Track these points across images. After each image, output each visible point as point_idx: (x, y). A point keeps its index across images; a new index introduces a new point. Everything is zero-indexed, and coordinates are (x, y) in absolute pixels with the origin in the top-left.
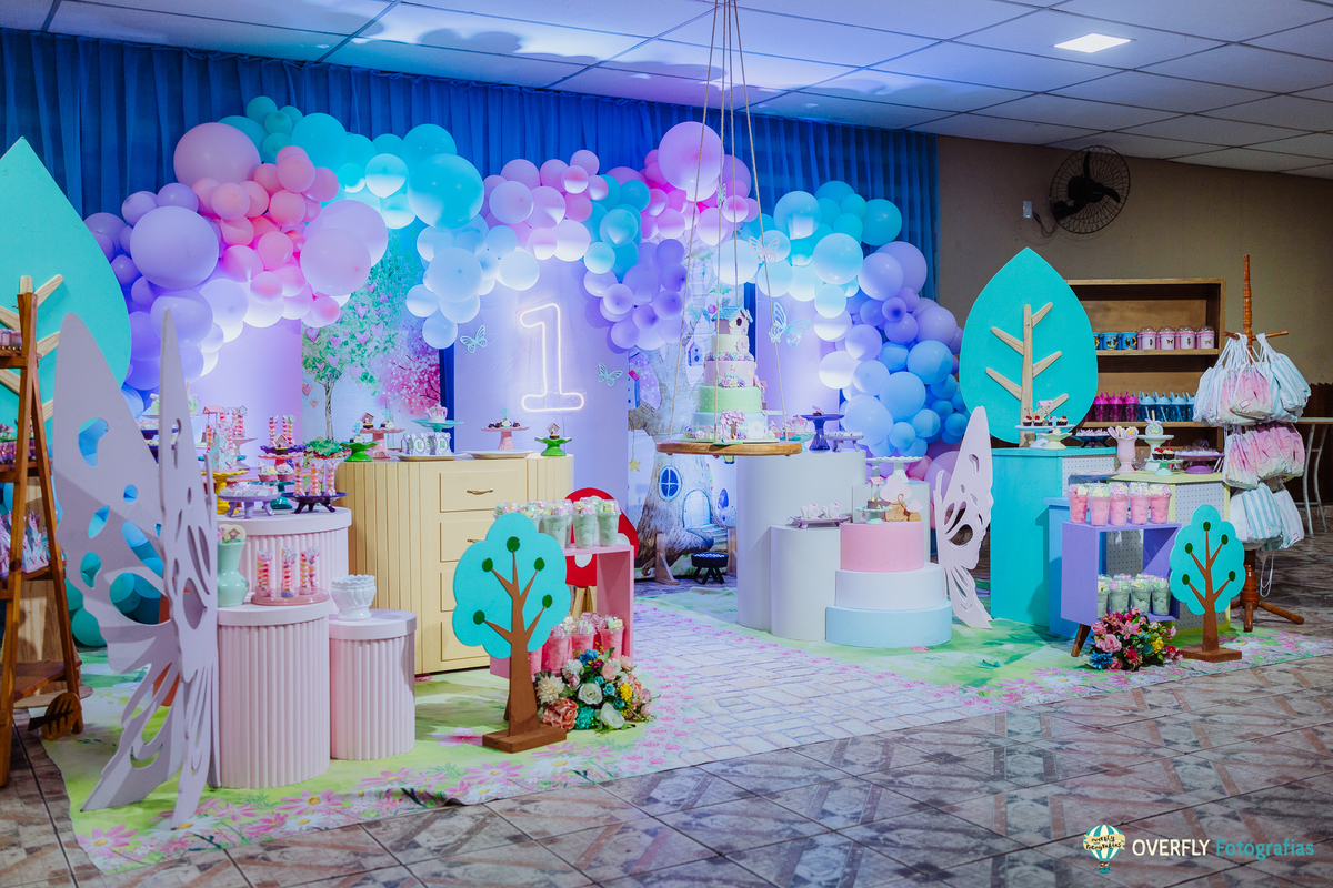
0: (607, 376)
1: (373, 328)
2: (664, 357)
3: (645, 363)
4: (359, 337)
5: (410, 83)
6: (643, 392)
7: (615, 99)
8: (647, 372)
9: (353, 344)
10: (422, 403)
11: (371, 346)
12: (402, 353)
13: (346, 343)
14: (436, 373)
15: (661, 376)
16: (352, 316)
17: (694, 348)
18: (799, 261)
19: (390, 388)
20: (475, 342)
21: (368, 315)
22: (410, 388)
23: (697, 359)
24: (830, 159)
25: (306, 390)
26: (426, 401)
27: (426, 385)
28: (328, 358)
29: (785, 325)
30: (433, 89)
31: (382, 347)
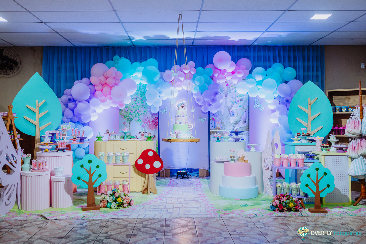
0: (202, 120)
1: (141, 108)
2: (223, 115)
3: (217, 116)
4: (138, 111)
5: (156, 48)
6: (216, 124)
7: (213, 46)
8: (218, 119)
9: (136, 112)
10: (153, 127)
11: (140, 113)
12: (148, 115)
13: (134, 112)
14: (157, 119)
15: (222, 120)
16: (136, 106)
17: (232, 112)
18: (259, 87)
19: (145, 123)
20: (164, 111)
21: (140, 105)
22: (150, 123)
23: (233, 115)
24: (283, 56)
25: (124, 123)
26: (154, 126)
27: (154, 122)
28: (130, 116)
29: (259, 105)
30: (162, 49)
31: (143, 113)
